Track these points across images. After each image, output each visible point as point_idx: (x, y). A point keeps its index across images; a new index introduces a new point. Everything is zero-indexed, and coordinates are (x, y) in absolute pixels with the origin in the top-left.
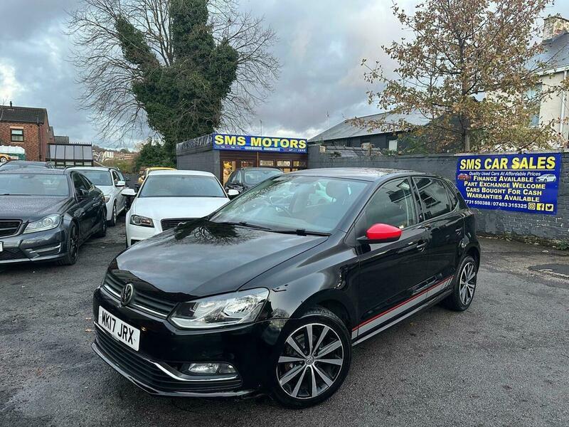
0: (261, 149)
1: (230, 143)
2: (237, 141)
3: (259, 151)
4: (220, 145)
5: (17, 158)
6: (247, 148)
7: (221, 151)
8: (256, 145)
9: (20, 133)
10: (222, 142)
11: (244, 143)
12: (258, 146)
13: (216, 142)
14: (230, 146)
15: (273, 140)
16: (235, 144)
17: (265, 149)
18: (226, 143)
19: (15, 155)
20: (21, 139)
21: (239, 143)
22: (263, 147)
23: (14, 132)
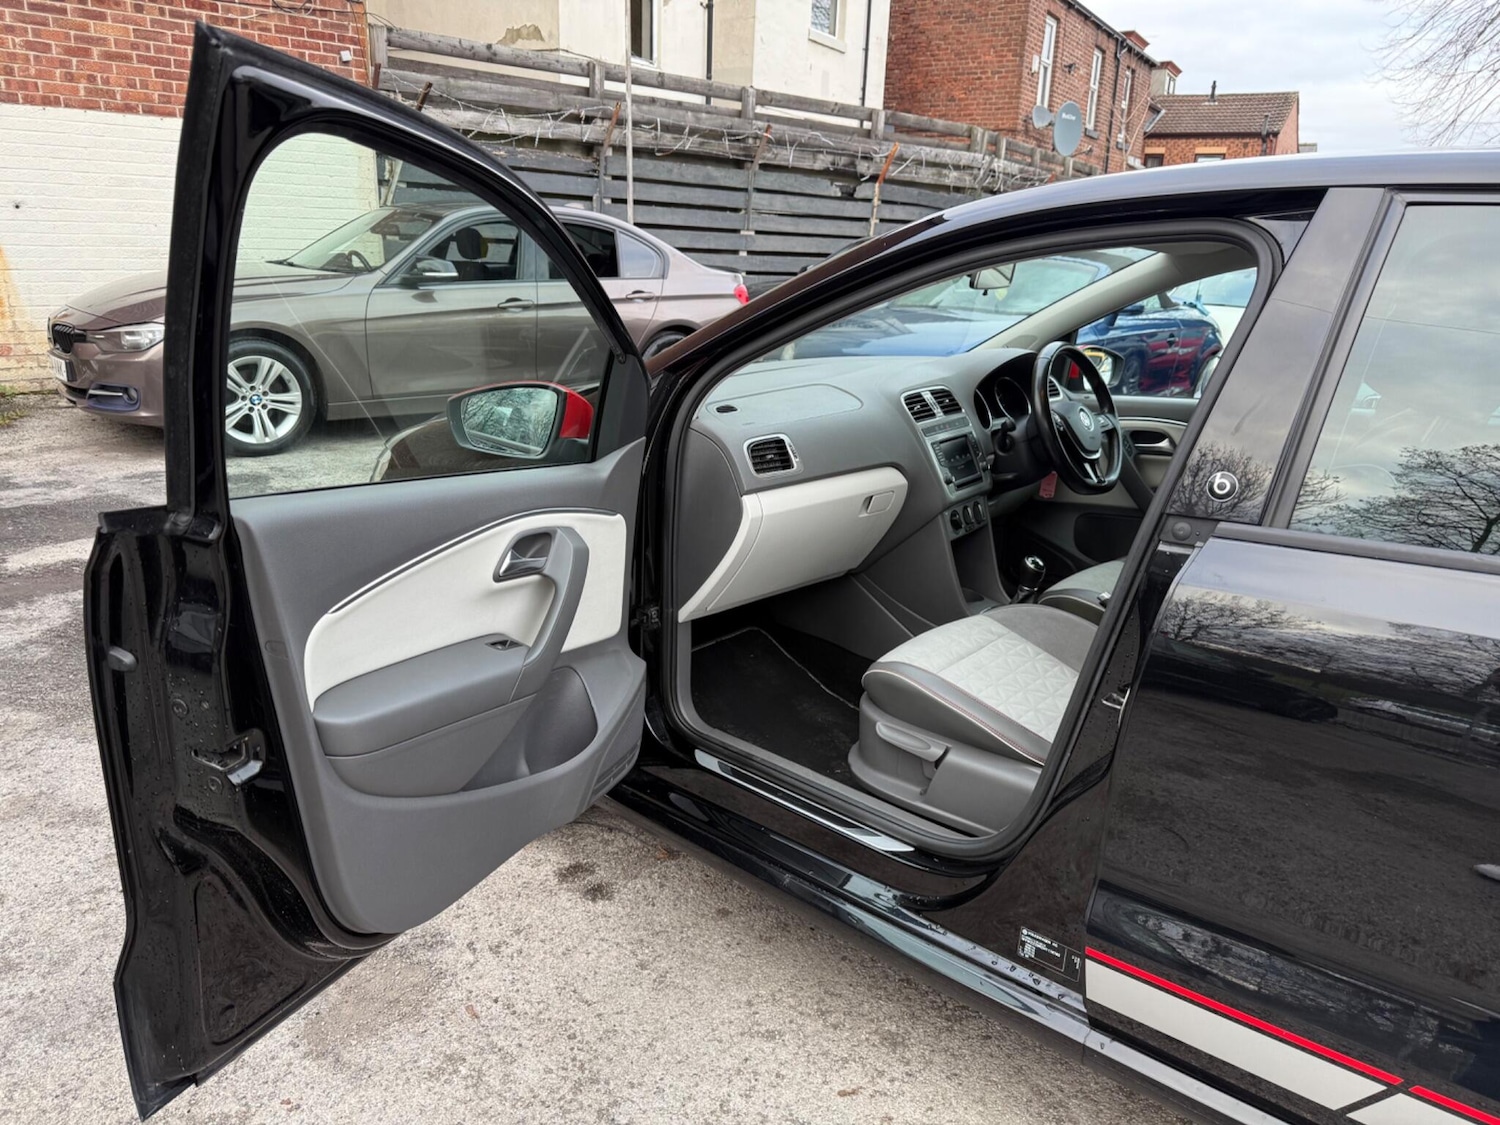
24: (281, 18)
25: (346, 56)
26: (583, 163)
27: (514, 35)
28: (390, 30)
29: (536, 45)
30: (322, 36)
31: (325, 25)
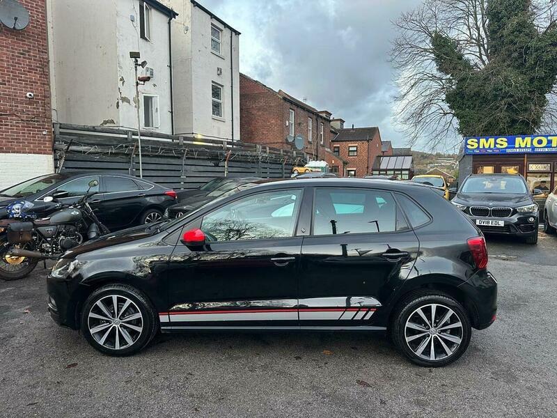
0: (530, 150)
1: (487, 146)
2: (496, 143)
3: (528, 154)
4: (473, 150)
5: (320, 170)
6: (509, 151)
7: (475, 155)
8: (523, 145)
9: (355, 149)
10: (476, 145)
11: (506, 145)
12: (526, 147)
13: (469, 147)
14: (486, 149)
15: (549, 138)
16: (492, 146)
17: (536, 150)
18: (481, 147)
19: (319, 168)
20: (355, 154)
21: (498, 146)
22: (533, 148)
23: (351, 149)
24: (24, 123)
25: (44, 133)
26: (125, 159)
27: (106, 122)
28: (61, 124)
29: (112, 125)
30: (37, 128)
31: (38, 125)
